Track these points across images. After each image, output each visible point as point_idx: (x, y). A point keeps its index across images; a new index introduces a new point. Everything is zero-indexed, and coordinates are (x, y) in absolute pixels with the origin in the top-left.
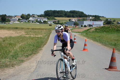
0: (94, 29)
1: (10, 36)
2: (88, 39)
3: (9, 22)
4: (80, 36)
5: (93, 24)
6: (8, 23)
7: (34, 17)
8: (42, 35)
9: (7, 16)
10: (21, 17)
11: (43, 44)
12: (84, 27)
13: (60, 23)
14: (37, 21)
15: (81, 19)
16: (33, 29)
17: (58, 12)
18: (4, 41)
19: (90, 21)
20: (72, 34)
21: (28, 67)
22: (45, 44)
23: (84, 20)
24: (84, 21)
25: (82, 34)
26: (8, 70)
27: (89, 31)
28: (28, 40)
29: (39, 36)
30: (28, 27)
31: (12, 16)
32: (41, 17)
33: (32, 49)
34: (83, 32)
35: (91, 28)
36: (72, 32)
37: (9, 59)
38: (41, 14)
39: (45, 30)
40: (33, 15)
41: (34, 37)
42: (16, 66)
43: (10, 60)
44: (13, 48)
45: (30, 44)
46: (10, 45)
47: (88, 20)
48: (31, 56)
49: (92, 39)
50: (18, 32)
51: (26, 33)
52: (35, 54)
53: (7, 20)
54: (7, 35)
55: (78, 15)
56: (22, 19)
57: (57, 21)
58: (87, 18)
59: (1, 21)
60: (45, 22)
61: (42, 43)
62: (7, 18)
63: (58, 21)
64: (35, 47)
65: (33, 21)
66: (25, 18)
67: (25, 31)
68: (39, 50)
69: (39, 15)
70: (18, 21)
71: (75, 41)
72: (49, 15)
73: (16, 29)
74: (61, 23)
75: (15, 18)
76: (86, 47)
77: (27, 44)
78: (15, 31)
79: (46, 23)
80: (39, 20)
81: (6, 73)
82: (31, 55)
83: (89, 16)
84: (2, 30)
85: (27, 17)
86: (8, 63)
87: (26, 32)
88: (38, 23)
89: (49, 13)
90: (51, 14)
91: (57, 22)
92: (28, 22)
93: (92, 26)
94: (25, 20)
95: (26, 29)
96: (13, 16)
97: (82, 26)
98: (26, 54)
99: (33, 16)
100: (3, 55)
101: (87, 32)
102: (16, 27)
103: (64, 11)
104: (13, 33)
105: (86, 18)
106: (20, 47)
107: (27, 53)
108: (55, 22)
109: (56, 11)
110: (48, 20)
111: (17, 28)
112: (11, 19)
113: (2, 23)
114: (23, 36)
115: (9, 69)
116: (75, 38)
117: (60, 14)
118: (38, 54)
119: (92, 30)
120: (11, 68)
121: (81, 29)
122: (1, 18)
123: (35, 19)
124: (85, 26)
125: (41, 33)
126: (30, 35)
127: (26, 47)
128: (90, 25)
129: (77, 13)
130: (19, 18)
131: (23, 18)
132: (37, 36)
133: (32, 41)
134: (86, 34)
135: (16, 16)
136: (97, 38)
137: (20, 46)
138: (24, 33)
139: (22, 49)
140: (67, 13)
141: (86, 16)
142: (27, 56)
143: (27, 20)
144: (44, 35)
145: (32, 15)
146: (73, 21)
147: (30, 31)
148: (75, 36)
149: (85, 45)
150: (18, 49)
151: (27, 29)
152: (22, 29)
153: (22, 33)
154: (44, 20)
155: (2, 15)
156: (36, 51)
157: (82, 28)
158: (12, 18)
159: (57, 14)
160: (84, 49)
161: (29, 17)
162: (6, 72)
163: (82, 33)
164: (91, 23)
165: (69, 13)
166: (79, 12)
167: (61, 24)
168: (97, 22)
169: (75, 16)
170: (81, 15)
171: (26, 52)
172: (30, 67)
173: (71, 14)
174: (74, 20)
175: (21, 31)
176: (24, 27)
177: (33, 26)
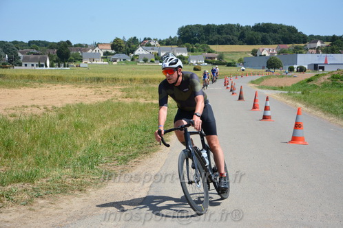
0: (326, 77)
1: (78, 102)
2: (307, 106)
3: (78, 63)
4: (283, 99)
5: (326, 63)
6: (77, 66)
7: (149, 45)
9: (72, 46)
10: (113, 47)
12: (297, 71)
13: (225, 60)
14: (158, 58)
15: (289, 50)
16: (145, 81)
17: (220, 29)
18: (61, 117)
19: (318, 52)
20: (258, 94)
21: (125, 193)
23: (298, 51)
24: (299, 55)
25: (289, 94)
26: (66, 201)
27: (311, 83)
28: (129, 113)
30: (130, 76)
31: (86, 45)
32: (170, 46)
33: (138, 139)
34: (294, 87)
35: (317, 75)
36: (261, 88)
37: (71, 169)
38: (170, 37)
40: (145, 39)
41: (148, 104)
42: (90, 190)
43: (74, 171)
44: (86, 137)
45: (135, 126)
46: (77, 130)
47: (310, 51)
48: (135, 160)
49: (321, 108)
50: (103, 89)
51: (125, 94)
52: (146, 153)
53: (72, 58)
54: (70, 101)
55: (280, 37)
56: (114, 52)
57: (217, 55)
58: (308, 44)
59: (55, 59)
62: (74, 50)
63: (220, 57)
64: (149, 135)
65: (147, 57)
66: (124, 49)
67: (123, 87)
69: (163, 41)
70: (102, 58)
71: (268, 113)
72: (192, 39)
73: (97, 81)
74: (228, 61)
75: (94, 51)
76: (300, 133)
77: (125, 125)
78: (95, 87)
79: (184, 63)
80: (162, 54)
81: (60, 211)
82: (134, 156)
83: (314, 39)
84: (59, 86)
85: (129, 47)
86: (69, 181)
87: (125, 89)
88: (160, 62)
89: (192, 33)
90: (199, 36)
91: (216, 59)
92: (132, 60)
93: (323, 70)
94: (124, 56)
95: (127, 80)
97: (291, 69)
98: (121, 154)
99: (147, 43)
100: (58, 157)
101: (305, 88)
102: (97, 75)
103: (238, 25)
104: (88, 93)
105: (303, 45)
106: (106, 133)
107: (125, 152)
108: (210, 60)
109: (214, 25)
110: (190, 53)
111: (99, 80)
112: (84, 55)
113: (59, 67)
114: (116, 101)
115: (69, 197)
116: (268, 105)
117: (225, 36)
118: (156, 153)
119: (323, 81)
120: (76, 196)
121: (288, 79)
122: (57, 52)
123: (152, 51)
124: (301, 70)
126: (136, 100)
127: (121, 135)
128: (317, 65)
129: (275, 31)
130: (103, 51)
131: (119, 49)
133: (140, 116)
134: (303, 93)
135: (97, 45)
136: (336, 105)
137: (104, 131)
138: (119, 94)
139: (112, 141)
140: (246, 33)
141: (303, 39)
142: (125, 160)
143: (128, 55)
145: (142, 40)
146: (265, 55)
147: (137, 88)
148: (267, 98)
149: (297, 126)
150: (100, 141)
151: (129, 82)
152: (115, 80)
153: (114, 93)
154: (178, 54)
155: (59, 44)
156: (151, 144)
157: (290, 76)
158: (85, 51)
159: (216, 36)
160: (294, 139)
161: (134, 46)
162: (62, 205)
163: (289, 90)
164: (318, 59)
165: (252, 30)
166: (281, 26)
167: (229, 65)
168: (339, 55)
169: (270, 40)
170: (288, 37)
171: (122, 149)
172: (130, 193)
173: (259, 33)
174: (266, 51)
175: (112, 87)
176: (120, 76)
177: (147, 73)
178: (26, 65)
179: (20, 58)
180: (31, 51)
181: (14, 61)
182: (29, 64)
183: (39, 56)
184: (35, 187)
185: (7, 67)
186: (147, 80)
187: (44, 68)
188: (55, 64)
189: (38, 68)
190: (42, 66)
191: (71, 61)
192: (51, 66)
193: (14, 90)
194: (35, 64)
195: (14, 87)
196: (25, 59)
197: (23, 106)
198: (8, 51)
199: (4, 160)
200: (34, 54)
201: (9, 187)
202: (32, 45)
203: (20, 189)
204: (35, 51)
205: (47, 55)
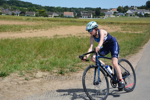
3: (103, 16)
6: (103, 18)
7: (133, 9)
8: (142, 31)
9: (101, 10)
10: (118, 10)
11: (144, 42)
14: (136, 14)
16: (131, 24)
22: (146, 43)
28: (125, 37)
29: (138, 32)
30: (125, 22)
32: (142, 9)
33: (130, 47)
38: (142, 6)
39: (146, 25)
40: (131, 7)
41: (132, 33)
45: (127, 42)
48: (129, 56)
50: (114, 27)
51: (123, 29)
53: (101, 14)
56: (118, 12)
59: (94, 15)
60: (146, 15)
61: (143, 40)
64: (134, 46)
65: (132, 14)
66: (122, 11)
67: (121, 26)
68: (138, 49)
69: (139, 7)
70: (113, 14)
75: (110, 12)
77: (123, 42)
78: (110, 26)
79: (148, 17)
80: (138, 13)
82: (128, 54)
85: (124, 10)
87: (123, 27)
88: (137, 16)
92: (125, 15)
94: (122, 14)
95: (123, 23)
96: (108, 9)
98: (122, 53)
99: (132, 8)
102: (111, 21)
104: (108, 28)
107: (124, 53)
111: (112, 23)
112: (106, 13)
113: (96, 18)
114: (119, 32)
118: (137, 54)
122: (95, 12)
123: (134, 12)
125: (141, 29)
126: (127, 32)
127: (122, 45)
130: (114, 11)
131: (120, 11)
132: (135, 32)
133: (129, 38)
138: (120, 29)
142: (124, 56)
143: (124, 13)
144: (145, 31)
145: (130, 7)
147: (128, 27)
152: (118, 23)
153: (118, 29)
154: (145, 13)
155: (96, 9)
156: (134, 50)
158: (106, 12)
161: (127, 9)
171: (123, 51)
175: (117, 26)
176: (120, 22)
177: (132, 21)
178: (83, 17)
179: (81, 14)
180: (86, 11)
181: (79, 16)
182: (85, 17)
183: (88, 14)
184: (90, 64)
185: (76, 18)
186: (132, 23)
187: (90, 18)
188: (94, 17)
189: (88, 18)
190: (89, 17)
191: (101, 16)
192: (93, 17)
193: (79, 27)
194: (87, 17)
195: (79, 25)
196: (83, 15)
197: (83, 33)
198: (77, 12)
199: (78, 53)
200: (87, 13)
201: (81, 63)
202: (86, 9)
203: (85, 64)
204: (87, 12)
205: (91, 13)
